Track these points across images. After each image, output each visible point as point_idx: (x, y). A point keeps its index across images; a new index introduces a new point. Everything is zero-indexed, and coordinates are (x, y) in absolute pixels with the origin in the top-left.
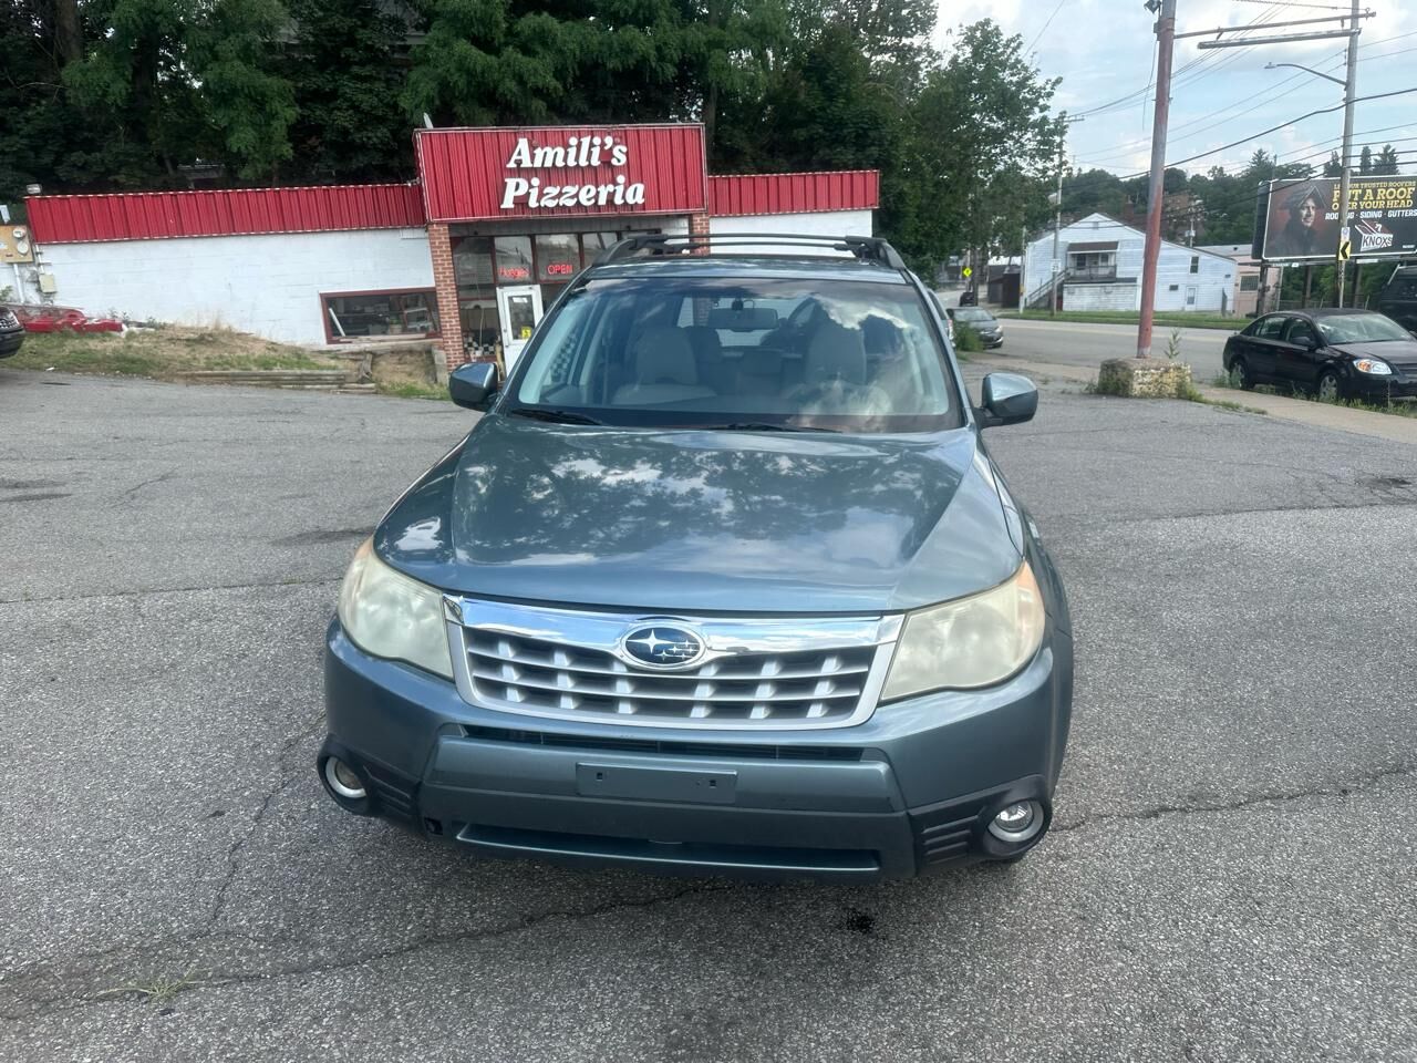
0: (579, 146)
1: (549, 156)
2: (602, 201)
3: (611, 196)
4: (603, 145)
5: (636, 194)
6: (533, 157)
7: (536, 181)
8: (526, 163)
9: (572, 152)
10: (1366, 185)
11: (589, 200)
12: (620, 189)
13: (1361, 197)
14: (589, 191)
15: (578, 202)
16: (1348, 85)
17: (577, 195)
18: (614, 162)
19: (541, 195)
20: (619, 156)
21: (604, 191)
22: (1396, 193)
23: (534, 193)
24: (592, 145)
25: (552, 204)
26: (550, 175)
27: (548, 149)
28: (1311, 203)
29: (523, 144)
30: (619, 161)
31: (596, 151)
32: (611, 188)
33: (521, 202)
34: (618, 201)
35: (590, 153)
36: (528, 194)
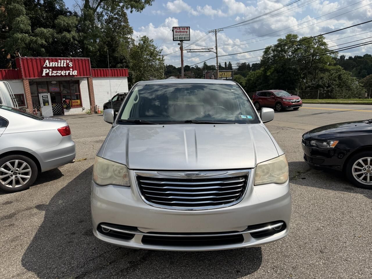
0: (61, 62)
1: (54, 64)
2: (67, 74)
3: (69, 73)
4: (67, 62)
5: (75, 73)
6: (50, 64)
7: (51, 70)
8: (48, 66)
9: (59, 63)
10: (223, 72)
11: (64, 74)
12: (71, 72)
13: (222, 75)
14: (64, 72)
15: (61, 74)
16: (216, 53)
17: (61, 73)
18: (69, 66)
19: (52, 73)
20: (71, 64)
21: (67, 72)
22: (228, 74)
23: (50, 72)
24: (64, 62)
25: (55, 75)
26: (54, 69)
27: (53, 63)
28: (213, 76)
29: (47, 61)
30: (71, 65)
31: (65, 64)
32: (69, 71)
33: (47, 74)
34: (71, 74)
35: (64, 64)
36: (49, 73)
